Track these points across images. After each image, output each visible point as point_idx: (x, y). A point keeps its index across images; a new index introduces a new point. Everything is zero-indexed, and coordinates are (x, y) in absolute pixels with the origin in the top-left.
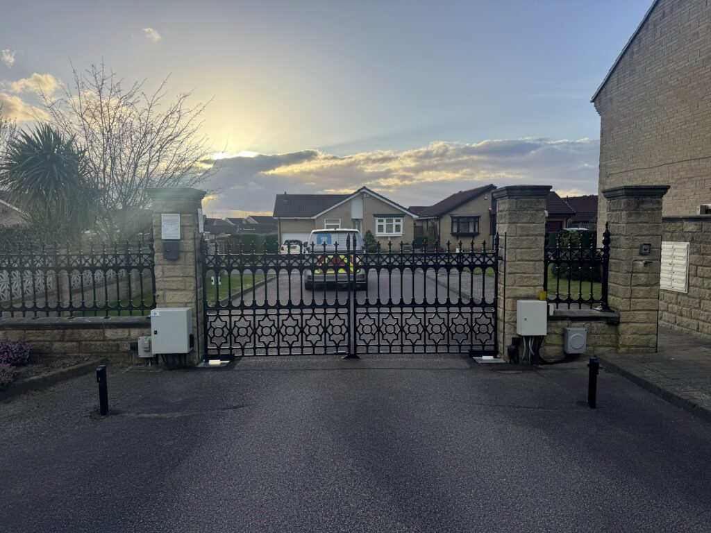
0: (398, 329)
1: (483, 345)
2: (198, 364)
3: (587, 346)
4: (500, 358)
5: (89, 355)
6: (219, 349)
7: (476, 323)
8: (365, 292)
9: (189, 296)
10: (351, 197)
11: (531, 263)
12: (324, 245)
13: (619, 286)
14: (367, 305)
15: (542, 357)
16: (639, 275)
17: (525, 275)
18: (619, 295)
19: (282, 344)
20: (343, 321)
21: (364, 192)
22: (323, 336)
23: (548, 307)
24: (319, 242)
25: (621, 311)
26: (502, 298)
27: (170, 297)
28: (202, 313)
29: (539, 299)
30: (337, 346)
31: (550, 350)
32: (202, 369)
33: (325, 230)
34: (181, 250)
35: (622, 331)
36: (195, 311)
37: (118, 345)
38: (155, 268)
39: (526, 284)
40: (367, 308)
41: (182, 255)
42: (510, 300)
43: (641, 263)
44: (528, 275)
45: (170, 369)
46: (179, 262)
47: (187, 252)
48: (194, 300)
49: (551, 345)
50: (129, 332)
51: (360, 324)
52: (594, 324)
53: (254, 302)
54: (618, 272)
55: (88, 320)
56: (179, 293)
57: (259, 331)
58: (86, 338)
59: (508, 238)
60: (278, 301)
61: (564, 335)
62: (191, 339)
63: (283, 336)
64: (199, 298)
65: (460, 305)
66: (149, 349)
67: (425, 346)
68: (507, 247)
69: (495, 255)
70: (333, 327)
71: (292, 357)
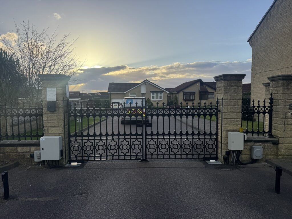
0: (167, 147)
1: (211, 155)
2: (65, 165)
3: (263, 155)
4: (219, 161)
5: (9, 160)
6: (76, 157)
7: (207, 143)
8: (151, 128)
9: (61, 130)
10: (141, 84)
11: (235, 113)
12: (130, 104)
13: (279, 125)
14: (152, 134)
15: (240, 161)
16: (289, 119)
17: (232, 119)
18: (278, 129)
19: (109, 154)
20: (139, 142)
21: (146, 82)
22: (130, 150)
23: (244, 135)
24: (127, 103)
25: (279, 137)
26: (221, 131)
27: (51, 130)
28: (68, 138)
29: (239, 131)
30: (137, 155)
31: (244, 157)
32: (68, 168)
33: (130, 97)
34: (56, 106)
35: (280, 148)
36: (64, 138)
37: (24, 155)
38: (43, 115)
39: (232, 124)
40: (152, 136)
41: (57, 109)
42: (225, 132)
43: (289, 113)
44: (234, 120)
45: (51, 168)
46: (56, 113)
47: (60, 107)
48: (63, 132)
49: (245, 154)
50: (30, 148)
51: (148, 144)
52: (266, 144)
53: (95, 133)
54: (277, 118)
55: (9, 142)
56: (56, 129)
57: (97, 148)
58: (7, 152)
59: (223, 101)
60: (107, 132)
61: (251, 149)
62: (62, 153)
63: (109, 150)
64: (66, 131)
65: (199, 134)
66: (39, 158)
67: (181, 155)
68: (223, 105)
69: (217, 109)
70: (135, 145)
71: (114, 161)
